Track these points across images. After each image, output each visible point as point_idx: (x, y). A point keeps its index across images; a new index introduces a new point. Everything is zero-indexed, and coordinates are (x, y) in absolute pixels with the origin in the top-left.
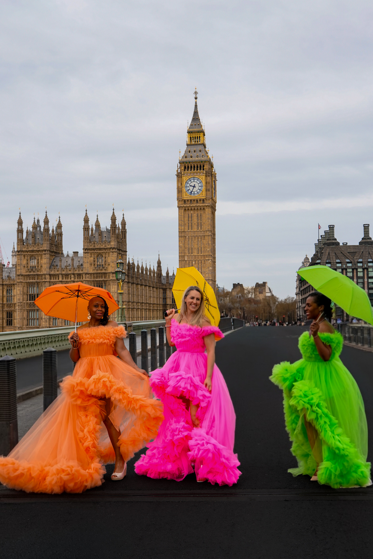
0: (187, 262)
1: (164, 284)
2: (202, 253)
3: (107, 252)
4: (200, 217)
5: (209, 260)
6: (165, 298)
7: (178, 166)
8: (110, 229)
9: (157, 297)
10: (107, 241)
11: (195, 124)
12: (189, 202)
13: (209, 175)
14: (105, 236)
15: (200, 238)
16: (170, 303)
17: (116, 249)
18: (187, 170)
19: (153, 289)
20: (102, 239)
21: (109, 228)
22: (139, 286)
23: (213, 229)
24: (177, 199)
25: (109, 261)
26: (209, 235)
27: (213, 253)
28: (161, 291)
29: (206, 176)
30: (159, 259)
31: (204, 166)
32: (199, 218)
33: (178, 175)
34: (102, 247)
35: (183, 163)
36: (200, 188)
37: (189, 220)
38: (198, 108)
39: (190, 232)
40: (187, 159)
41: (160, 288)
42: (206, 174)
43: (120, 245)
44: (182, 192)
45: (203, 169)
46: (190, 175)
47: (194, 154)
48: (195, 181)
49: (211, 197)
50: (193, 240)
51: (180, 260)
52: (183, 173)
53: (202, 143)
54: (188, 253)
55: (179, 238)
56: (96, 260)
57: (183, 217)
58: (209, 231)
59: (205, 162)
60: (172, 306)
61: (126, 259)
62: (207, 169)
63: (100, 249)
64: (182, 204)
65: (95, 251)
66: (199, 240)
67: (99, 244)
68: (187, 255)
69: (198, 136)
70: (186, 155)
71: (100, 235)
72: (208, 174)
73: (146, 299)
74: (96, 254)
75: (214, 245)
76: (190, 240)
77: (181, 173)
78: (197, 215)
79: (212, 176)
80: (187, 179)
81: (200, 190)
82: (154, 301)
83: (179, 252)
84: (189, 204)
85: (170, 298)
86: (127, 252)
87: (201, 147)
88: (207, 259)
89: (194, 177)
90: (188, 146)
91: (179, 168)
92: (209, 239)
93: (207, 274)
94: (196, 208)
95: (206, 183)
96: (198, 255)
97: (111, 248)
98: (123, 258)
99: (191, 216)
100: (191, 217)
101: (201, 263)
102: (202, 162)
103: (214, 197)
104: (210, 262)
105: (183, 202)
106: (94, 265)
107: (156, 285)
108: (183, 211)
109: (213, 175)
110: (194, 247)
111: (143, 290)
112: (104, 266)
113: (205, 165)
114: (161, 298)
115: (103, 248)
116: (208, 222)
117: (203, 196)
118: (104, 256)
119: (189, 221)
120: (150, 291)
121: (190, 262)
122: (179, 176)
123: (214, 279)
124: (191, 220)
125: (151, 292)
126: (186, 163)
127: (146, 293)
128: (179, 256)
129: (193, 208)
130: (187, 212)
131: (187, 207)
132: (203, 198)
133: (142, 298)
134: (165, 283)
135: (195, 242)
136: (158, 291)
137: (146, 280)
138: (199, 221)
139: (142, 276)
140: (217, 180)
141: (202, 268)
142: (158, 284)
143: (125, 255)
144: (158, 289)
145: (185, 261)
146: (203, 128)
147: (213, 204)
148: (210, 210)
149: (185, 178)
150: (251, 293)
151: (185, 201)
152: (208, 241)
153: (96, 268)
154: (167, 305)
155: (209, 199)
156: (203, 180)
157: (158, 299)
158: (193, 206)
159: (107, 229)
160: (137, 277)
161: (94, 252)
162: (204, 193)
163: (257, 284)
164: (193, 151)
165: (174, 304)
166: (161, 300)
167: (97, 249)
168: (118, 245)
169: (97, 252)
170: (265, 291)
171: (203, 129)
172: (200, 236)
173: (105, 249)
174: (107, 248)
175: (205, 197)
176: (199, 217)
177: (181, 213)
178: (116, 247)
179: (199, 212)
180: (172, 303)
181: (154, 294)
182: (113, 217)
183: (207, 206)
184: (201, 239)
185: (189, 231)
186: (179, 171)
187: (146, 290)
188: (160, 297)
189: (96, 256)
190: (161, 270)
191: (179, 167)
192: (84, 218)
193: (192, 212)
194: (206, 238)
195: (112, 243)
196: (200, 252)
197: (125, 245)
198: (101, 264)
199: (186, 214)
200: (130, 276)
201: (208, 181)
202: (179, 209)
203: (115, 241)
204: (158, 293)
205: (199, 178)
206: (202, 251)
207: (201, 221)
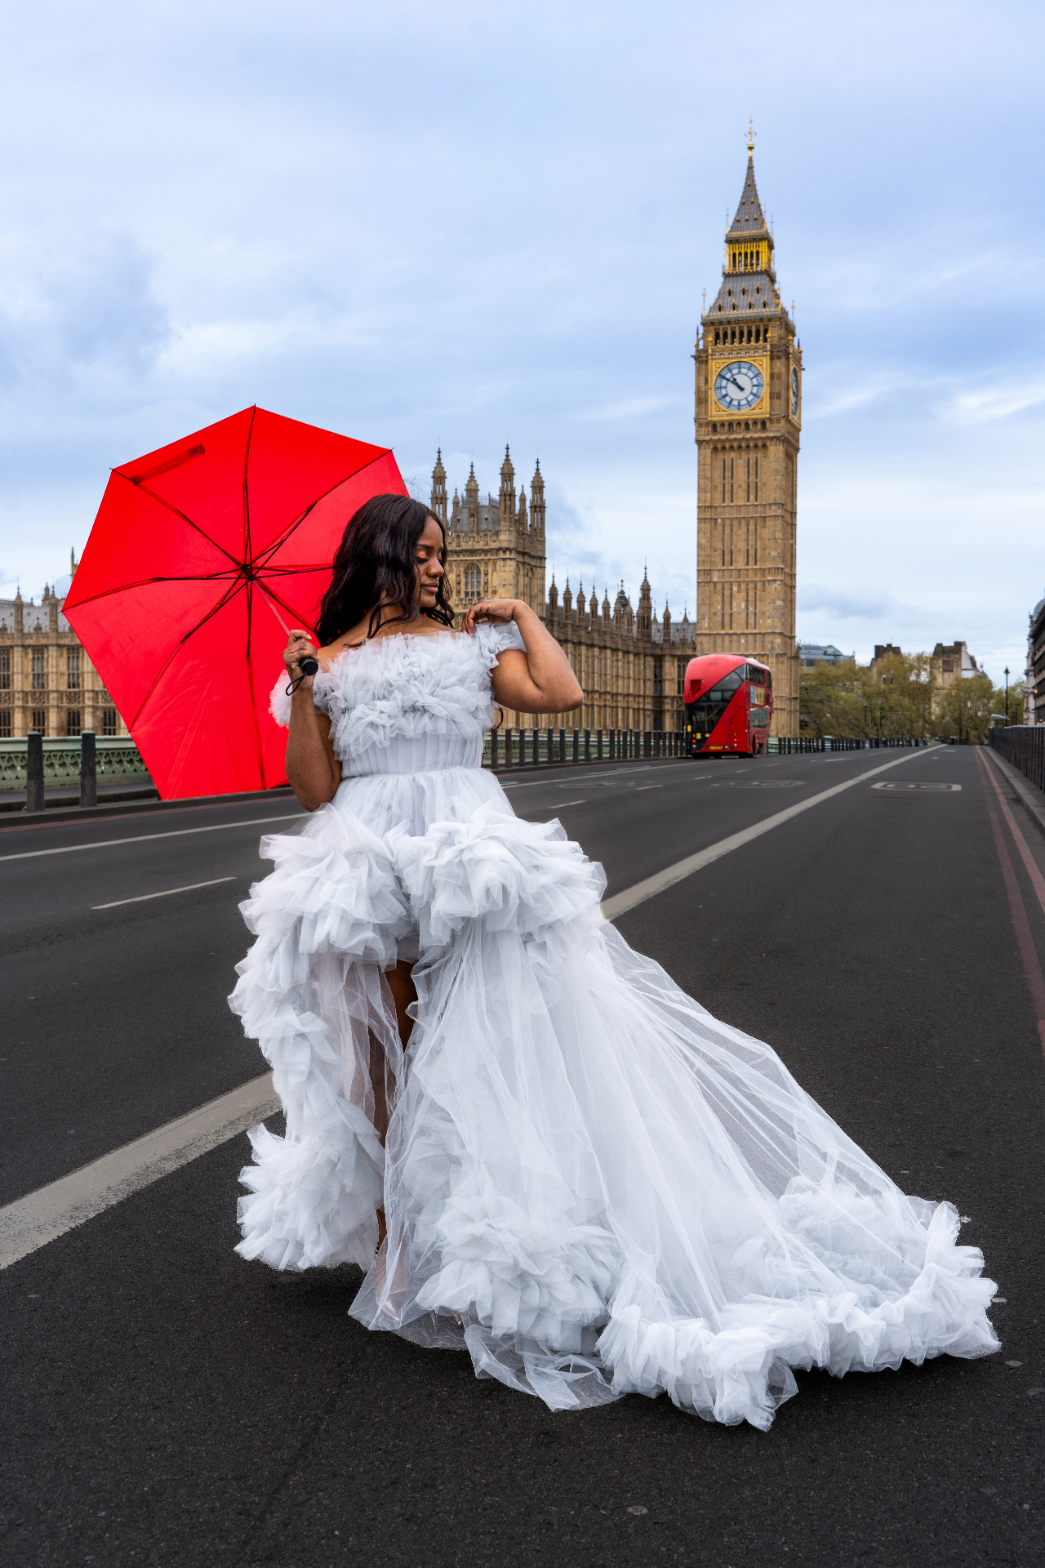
0: (719, 587)
1: (658, 644)
2: (758, 563)
3: (489, 560)
4: (753, 469)
5: (775, 581)
6: (661, 681)
7: (698, 334)
8: (498, 498)
9: (637, 677)
10: (490, 531)
11: (747, 218)
12: (726, 428)
13: (780, 354)
14: (486, 519)
15: (752, 522)
16: (672, 694)
17: (513, 552)
18: (722, 343)
19: (626, 656)
20: (478, 524)
21: (496, 495)
22: (583, 648)
23: (789, 500)
24: (696, 421)
25: (495, 584)
26: (776, 516)
27: (789, 563)
28: (650, 662)
29: (772, 358)
30: (646, 580)
31: (766, 331)
32: (751, 471)
33: (699, 357)
34: (479, 548)
35: (713, 323)
36: (755, 389)
37: (726, 475)
38: (755, 173)
39: (726, 508)
40: (722, 313)
41: (645, 656)
42: (771, 352)
43: (526, 542)
44: (706, 402)
45: (765, 340)
46: (731, 356)
47: (741, 300)
48: (744, 371)
49: (783, 415)
50: (735, 528)
51: (700, 580)
52: (710, 352)
53: (763, 269)
54: (721, 562)
55: (699, 523)
56: (463, 580)
57: (708, 468)
58: (776, 504)
59: (770, 320)
60: (677, 701)
61: (543, 578)
62: (776, 339)
63: (473, 552)
64: (708, 435)
65: (461, 558)
66: (752, 528)
67: (472, 539)
68: (719, 568)
69: (755, 251)
70: (721, 302)
71: (472, 515)
72: (778, 351)
73: (606, 682)
74: (462, 564)
75: (791, 541)
76: (726, 528)
77: (705, 351)
78: (747, 461)
79: (788, 358)
80: (722, 367)
81: (755, 395)
82: (628, 688)
83: (698, 562)
84: (724, 434)
85: (673, 680)
86: (545, 559)
87: (762, 282)
88: (770, 578)
89: (739, 362)
90: (727, 279)
91: (703, 338)
92: (776, 526)
93: (769, 618)
94: (744, 445)
95: (772, 376)
96: (747, 567)
97: (500, 549)
98: (536, 576)
99: (730, 465)
100: (730, 468)
101: (755, 588)
102: (761, 320)
103: (794, 413)
104: (779, 587)
105: (710, 429)
106: (459, 592)
107: (635, 647)
108: (709, 451)
109: (791, 356)
110: (735, 547)
111: (596, 660)
112: (482, 596)
113: (770, 329)
114: (648, 680)
115: (480, 550)
116: (775, 480)
117: (763, 410)
118: (482, 569)
119: (724, 479)
120: (617, 661)
121: (727, 587)
122: (701, 358)
123: (791, 632)
124: (730, 475)
125: (620, 663)
126: (721, 323)
127: (606, 665)
128: (699, 571)
129: (735, 444)
130: (720, 456)
131: (719, 440)
132: (764, 416)
133: (593, 678)
134: (661, 642)
135: (739, 533)
136: (642, 661)
137: (605, 634)
138: (752, 478)
139: (593, 622)
140: (804, 369)
141: (758, 603)
142: (641, 645)
143: (541, 567)
144: (642, 657)
145: (712, 585)
146: (768, 226)
147: (789, 433)
148: (781, 448)
149: (715, 366)
150: (915, 671)
151: (714, 426)
152: (775, 531)
153: (462, 600)
154: (666, 697)
155: (778, 420)
156: (763, 368)
157: (642, 682)
158: (735, 439)
159: (491, 500)
160: (577, 623)
161: (458, 559)
162: (766, 404)
163: (939, 646)
164: (738, 291)
165: (681, 695)
166: (650, 686)
167: (466, 551)
168: (521, 541)
169: (464, 559)
170: (960, 665)
171: (767, 231)
172: (752, 517)
173: (486, 552)
174: (491, 549)
175: (768, 416)
176: (751, 467)
177: (705, 458)
178: (512, 546)
179: (752, 455)
180: (676, 694)
181: (629, 669)
182: (506, 468)
183: (772, 438)
184: (756, 525)
185: (724, 504)
186: (701, 347)
187: (606, 658)
188: (647, 677)
189: (462, 569)
190: (649, 608)
191: (700, 336)
192: (434, 472)
193: (733, 455)
194: (769, 523)
195: (503, 537)
196: (751, 561)
197: (540, 541)
198: (475, 590)
199: (716, 459)
200: (556, 623)
201: (776, 371)
202: (699, 448)
203: (510, 531)
204: (642, 667)
205: (752, 364)
206: (758, 559)
207: (757, 477)
